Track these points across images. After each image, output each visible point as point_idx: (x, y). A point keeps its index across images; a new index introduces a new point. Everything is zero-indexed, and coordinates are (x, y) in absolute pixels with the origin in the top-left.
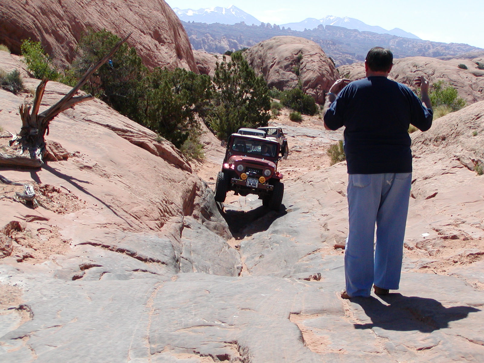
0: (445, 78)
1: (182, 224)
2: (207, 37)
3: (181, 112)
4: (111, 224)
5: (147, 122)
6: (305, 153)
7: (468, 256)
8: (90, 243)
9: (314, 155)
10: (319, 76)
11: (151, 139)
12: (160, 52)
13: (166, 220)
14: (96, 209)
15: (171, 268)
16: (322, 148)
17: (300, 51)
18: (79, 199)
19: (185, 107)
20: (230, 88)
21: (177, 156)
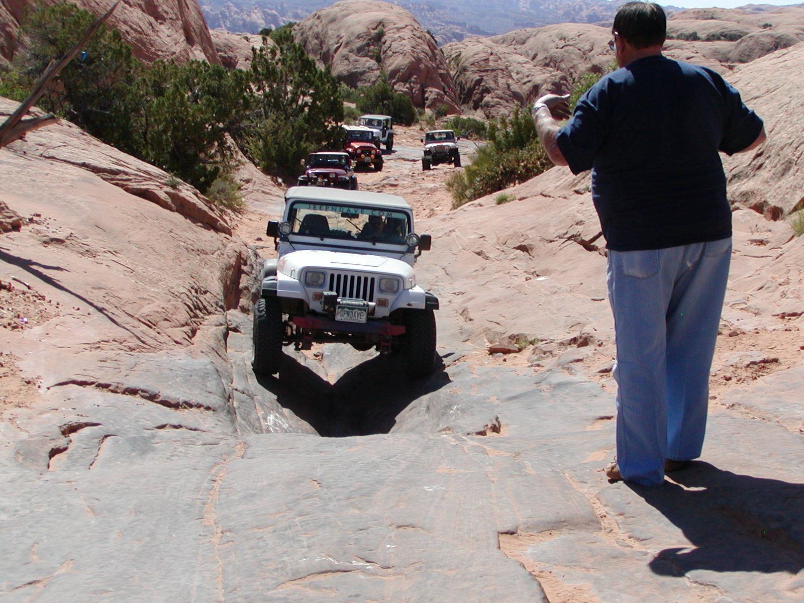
0: (610, 54)
1: (226, 326)
2: (228, 8)
3: (204, 133)
4: (107, 342)
5: (148, 154)
6: (404, 187)
7: (748, 366)
8: (74, 382)
9: (420, 190)
10: (413, 62)
11: (160, 183)
12: (158, 36)
13: (198, 323)
14: (79, 317)
15: (223, 415)
16: (432, 178)
17: (380, 23)
18: (47, 299)
19: (209, 125)
20: (277, 89)
21: (206, 209)
